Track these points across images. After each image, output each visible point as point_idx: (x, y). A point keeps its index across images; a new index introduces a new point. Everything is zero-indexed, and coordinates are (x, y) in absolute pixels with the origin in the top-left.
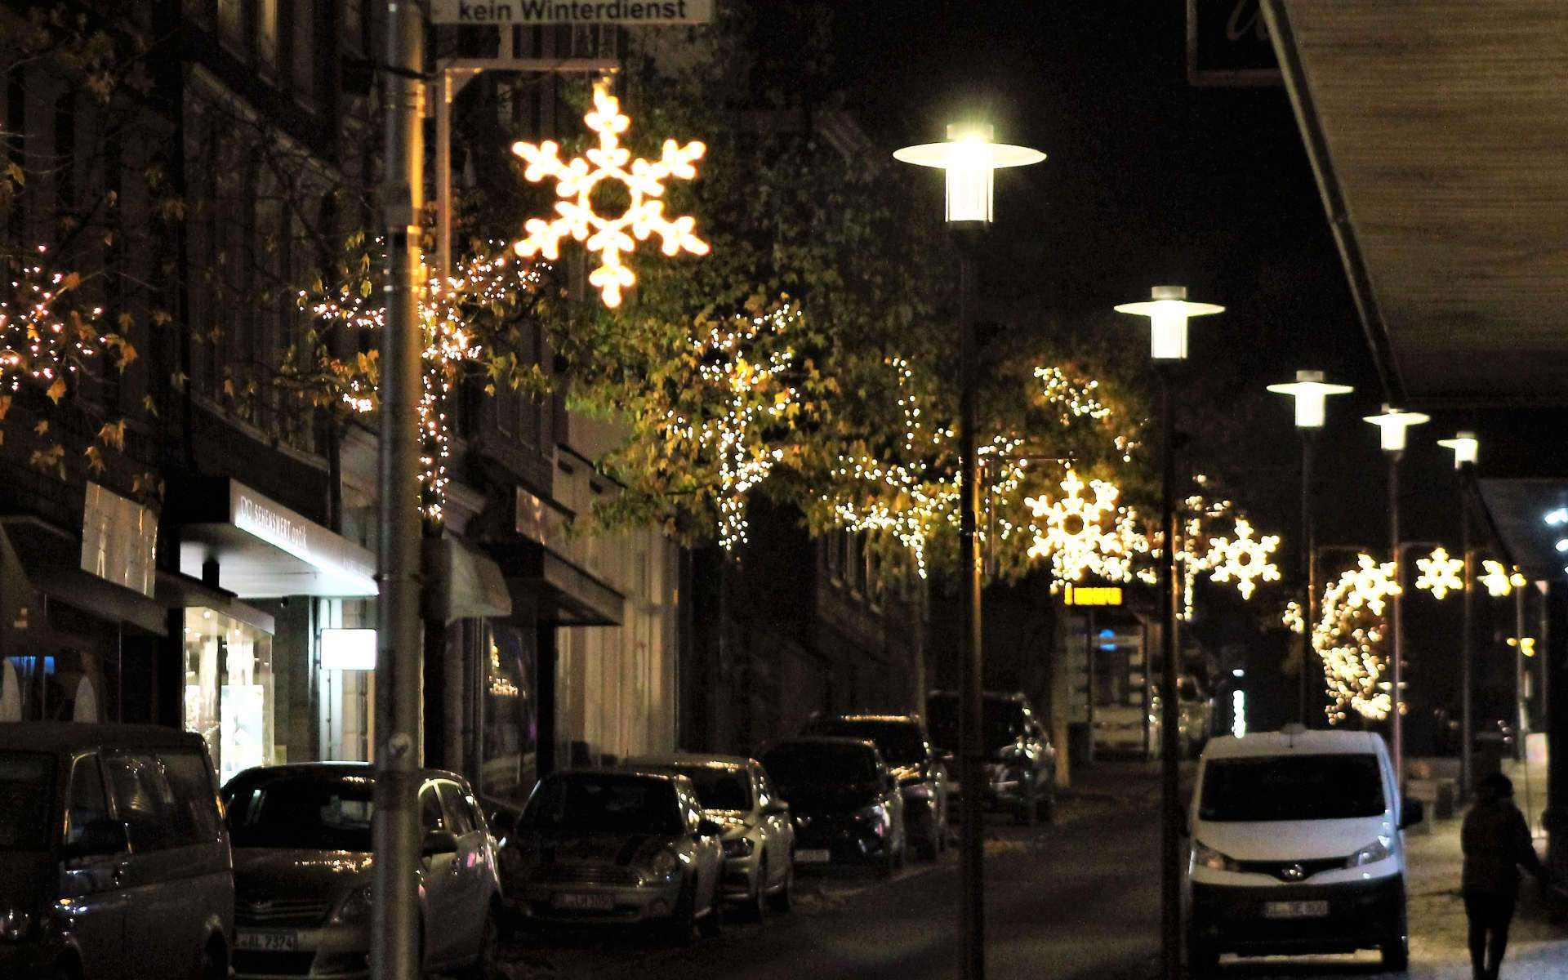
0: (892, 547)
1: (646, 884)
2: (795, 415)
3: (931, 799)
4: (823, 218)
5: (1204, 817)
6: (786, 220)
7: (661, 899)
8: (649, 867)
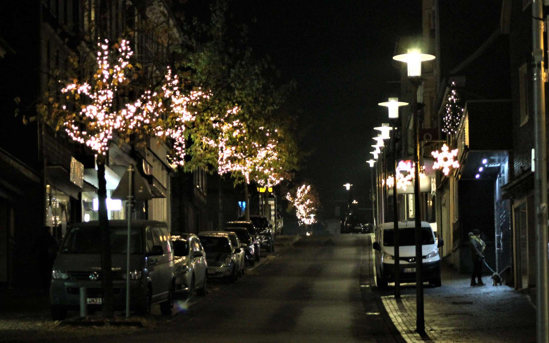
0: (238, 176)
1: (223, 266)
2: (239, 137)
3: (258, 244)
4: (249, 82)
5: (385, 245)
6: (239, 83)
7: (228, 270)
8: (225, 262)
